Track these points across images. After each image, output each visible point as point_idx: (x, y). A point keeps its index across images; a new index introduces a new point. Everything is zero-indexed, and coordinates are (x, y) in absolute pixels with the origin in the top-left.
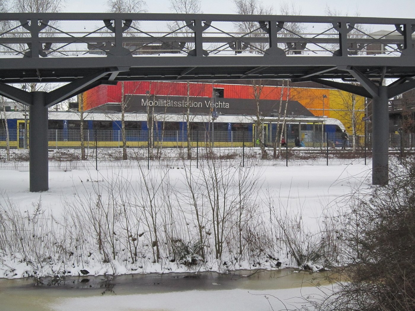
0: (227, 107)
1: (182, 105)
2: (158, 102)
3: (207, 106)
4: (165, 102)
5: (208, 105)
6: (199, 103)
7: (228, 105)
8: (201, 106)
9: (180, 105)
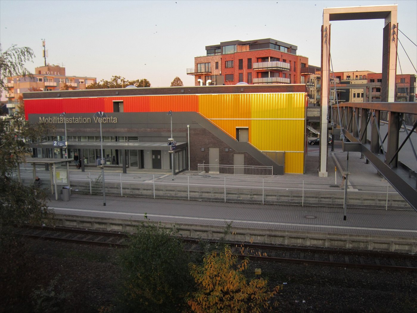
0: (115, 121)
1: (73, 122)
2: (53, 119)
3: (96, 122)
4: (58, 119)
5: (96, 120)
6: (88, 119)
7: (116, 120)
8: (90, 122)
9: (71, 122)
